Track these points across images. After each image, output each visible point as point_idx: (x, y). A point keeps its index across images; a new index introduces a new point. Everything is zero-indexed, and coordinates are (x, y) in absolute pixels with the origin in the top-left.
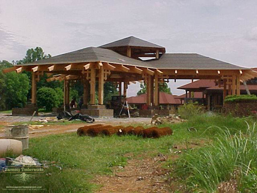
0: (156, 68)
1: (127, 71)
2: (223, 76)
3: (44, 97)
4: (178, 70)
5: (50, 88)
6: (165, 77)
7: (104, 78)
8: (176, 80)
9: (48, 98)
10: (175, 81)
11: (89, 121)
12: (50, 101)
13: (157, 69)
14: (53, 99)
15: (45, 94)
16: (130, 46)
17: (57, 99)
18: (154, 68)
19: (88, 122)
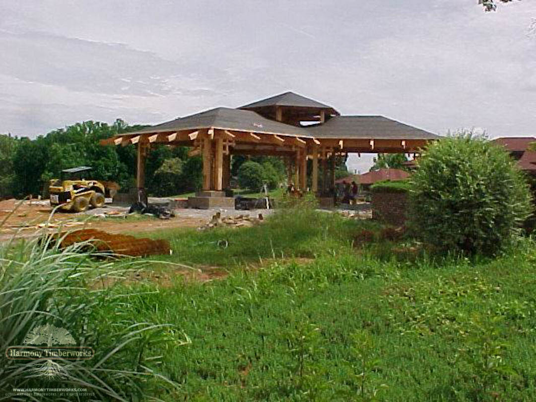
0: (312, 137)
1: (257, 142)
2: (412, 149)
3: (248, 175)
4: (344, 140)
5: (256, 163)
6: (328, 150)
7: (224, 152)
8: (361, 154)
9: (254, 175)
10: (359, 156)
11: (163, 217)
12: (257, 180)
13: (314, 138)
14: (259, 176)
15: (251, 169)
16: (281, 106)
17: (265, 177)
18: (308, 137)
19: (162, 219)
